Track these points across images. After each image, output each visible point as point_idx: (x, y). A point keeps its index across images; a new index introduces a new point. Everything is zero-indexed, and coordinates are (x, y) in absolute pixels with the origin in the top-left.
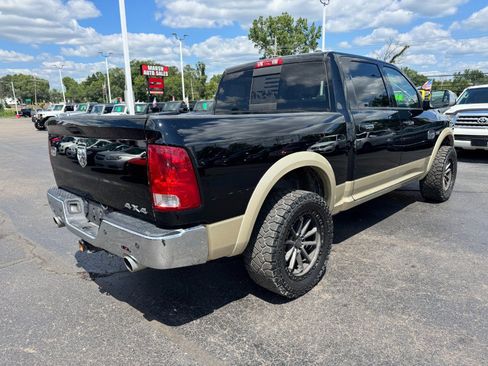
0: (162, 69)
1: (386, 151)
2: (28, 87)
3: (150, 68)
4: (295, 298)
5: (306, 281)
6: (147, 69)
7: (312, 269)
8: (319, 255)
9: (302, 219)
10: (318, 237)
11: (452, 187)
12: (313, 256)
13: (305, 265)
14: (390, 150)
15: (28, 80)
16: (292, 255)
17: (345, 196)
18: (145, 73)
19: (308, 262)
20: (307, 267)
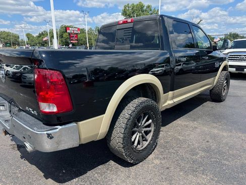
0: (77, 29)
1: (191, 74)
2: (8, 38)
3: (70, 29)
4: (137, 164)
5: (144, 153)
6: (69, 30)
7: (149, 144)
8: (153, 136)
9: (142, 115)
10: (153, 125)
11: (227, 94)
12: (149, 137)
13: (144, 142)
14: (194, 73)
15: (8, 34)
16: (136, 137)
17: (169, 100)
18: (68, 31)
19: (146, 140)
20: (146, 144)
